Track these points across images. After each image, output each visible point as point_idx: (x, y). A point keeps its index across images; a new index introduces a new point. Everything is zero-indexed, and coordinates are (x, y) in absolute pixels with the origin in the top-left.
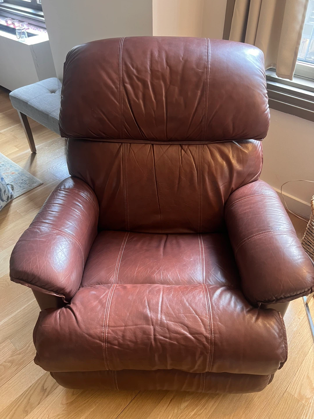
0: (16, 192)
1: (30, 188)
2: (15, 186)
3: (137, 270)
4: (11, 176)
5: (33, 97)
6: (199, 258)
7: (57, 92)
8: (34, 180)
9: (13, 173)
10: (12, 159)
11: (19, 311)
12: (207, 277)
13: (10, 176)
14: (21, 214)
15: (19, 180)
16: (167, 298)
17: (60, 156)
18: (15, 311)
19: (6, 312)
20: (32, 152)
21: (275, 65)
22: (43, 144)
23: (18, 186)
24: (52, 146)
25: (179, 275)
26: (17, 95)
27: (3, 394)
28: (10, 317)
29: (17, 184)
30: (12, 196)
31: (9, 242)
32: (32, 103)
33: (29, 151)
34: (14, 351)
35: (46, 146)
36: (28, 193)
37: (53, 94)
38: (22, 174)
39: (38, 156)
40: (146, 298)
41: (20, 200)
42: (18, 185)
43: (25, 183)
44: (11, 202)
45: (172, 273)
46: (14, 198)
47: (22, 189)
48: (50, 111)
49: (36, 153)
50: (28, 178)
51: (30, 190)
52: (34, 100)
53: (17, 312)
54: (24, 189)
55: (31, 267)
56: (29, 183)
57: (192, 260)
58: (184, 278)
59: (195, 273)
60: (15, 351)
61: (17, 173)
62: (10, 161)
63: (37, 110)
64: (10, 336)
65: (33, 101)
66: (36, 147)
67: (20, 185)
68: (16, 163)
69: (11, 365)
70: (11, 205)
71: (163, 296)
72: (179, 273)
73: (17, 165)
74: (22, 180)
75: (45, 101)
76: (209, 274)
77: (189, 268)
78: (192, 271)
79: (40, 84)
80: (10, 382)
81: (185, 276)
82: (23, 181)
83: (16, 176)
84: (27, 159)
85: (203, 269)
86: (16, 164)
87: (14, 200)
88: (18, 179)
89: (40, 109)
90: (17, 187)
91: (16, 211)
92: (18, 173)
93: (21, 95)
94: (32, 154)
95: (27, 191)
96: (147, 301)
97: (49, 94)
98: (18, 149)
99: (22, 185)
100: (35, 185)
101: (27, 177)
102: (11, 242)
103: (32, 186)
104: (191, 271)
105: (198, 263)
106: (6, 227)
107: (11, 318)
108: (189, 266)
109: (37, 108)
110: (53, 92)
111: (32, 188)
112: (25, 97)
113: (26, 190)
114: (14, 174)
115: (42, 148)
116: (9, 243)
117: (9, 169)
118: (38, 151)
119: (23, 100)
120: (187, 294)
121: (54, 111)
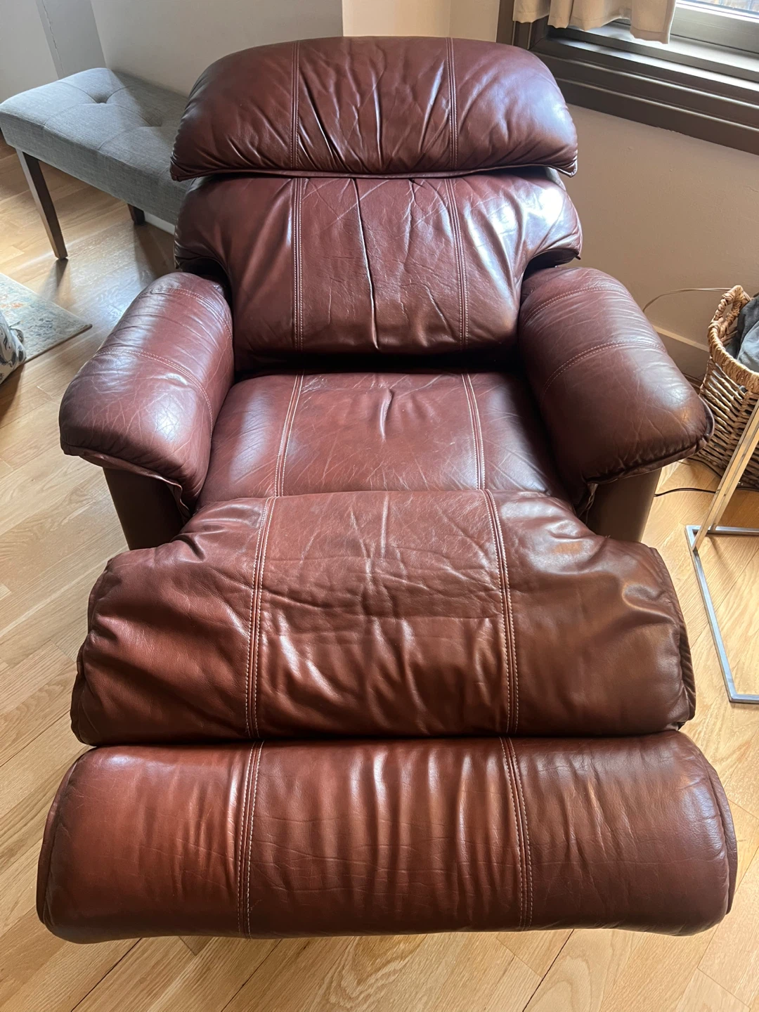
0: (29, 346)
1: (62, 336)
2: (27, 332)
3: (328, 470)
4: (15, 313)
5: (56, 113)
6: (470, 438)
7: (112, 99)
8: (69, 320)
9: (17, 306)
10: (10, 276)
11: (66, 588)
12: (489, 479)
13: (12, 313)
14: (48, 393)
15: (34, 320)
16: (399, 508)
17: (126, 265)
18: (59, 589)
19: (38, 591)
20: (57, 259)
21: (628, 12)
22: (82, 239)
23: (32, 333)
24: (103, 244)
25: (424, 477)
26: (15, 110)
27: (51, 744)
28: (48, 600)
29: (31, 329)
30: (21, 353)
31: (28, 451)
32: (55, 127)
33: (51, 256)
34: (66, 664)
35: (89, 245)
36: (59, 348)
37: (102, 104)
38: (40, 307)
39: (71, 267)
40: (350, 509)
41: (41, 364)
42: (32, 331)
43: (50, 326)
44: (21, 368)
45: (408, 473)
46: (27, 360)
47: (44, 339)
48: (100, 143)
49: (67, 260)
50: (54, 314)
51: (62, 340)
52: (59, 118)
53: (62, 590)
54: (48, 338)
55: (107, 419)
56: (58, 327)
57: (453, 445)
58: (435, 483)
59: (460, 470)
60: (68, 663)
61: (26, 304)
62: (7, 279)
63: (66, 141)
64: (53, 636)
65: (54, 120)
66: (66, 246)
67: (36, 330)
68: (22, 283)
69: (64, 690)
70: (22, 374)
71: (389, 504)
72: (425, 474)
73: (24, 287)
74: (42, 320)
75: (84, 119)
76: (493, 473)
77: (448, 461)
78: (455, 468)
79: (68, 82)
80: (64, 719)
81: (438, 478)
82: (44, 321)
83: (27, 311)
84: (47, 273)
85: (478, 460)
86: (22, 285)
87: (27, 365)
88: (31, 318)
89: (75, 140)
90: (32, 335)
91: (36, 387)
92: (31, 306)
93: (24, 108)
94: (57, 261)
95: (55, 344)
96: (355, 514)
97: (94, 104)
98: (23, 253)
99: (41, 332)
100: (72, 330)
101: (51, 313)
102: (32, 451)
103: (65, 333)
104: (453, 467)
105: (467, 451)
106: (17, 421)
107: (52, 602)
108: (448, 458)
109: (68, 138)
110: (101, 99)
111: (66, 337)
112: (36, 113)
113: (54, 340)
114: (19, 309)
115: (80, 249)
116: (27, 454)
117: (7, 297)
118: (71, 255)
119: (31, 120)
120: (444, 500)
121: (109, 142)
